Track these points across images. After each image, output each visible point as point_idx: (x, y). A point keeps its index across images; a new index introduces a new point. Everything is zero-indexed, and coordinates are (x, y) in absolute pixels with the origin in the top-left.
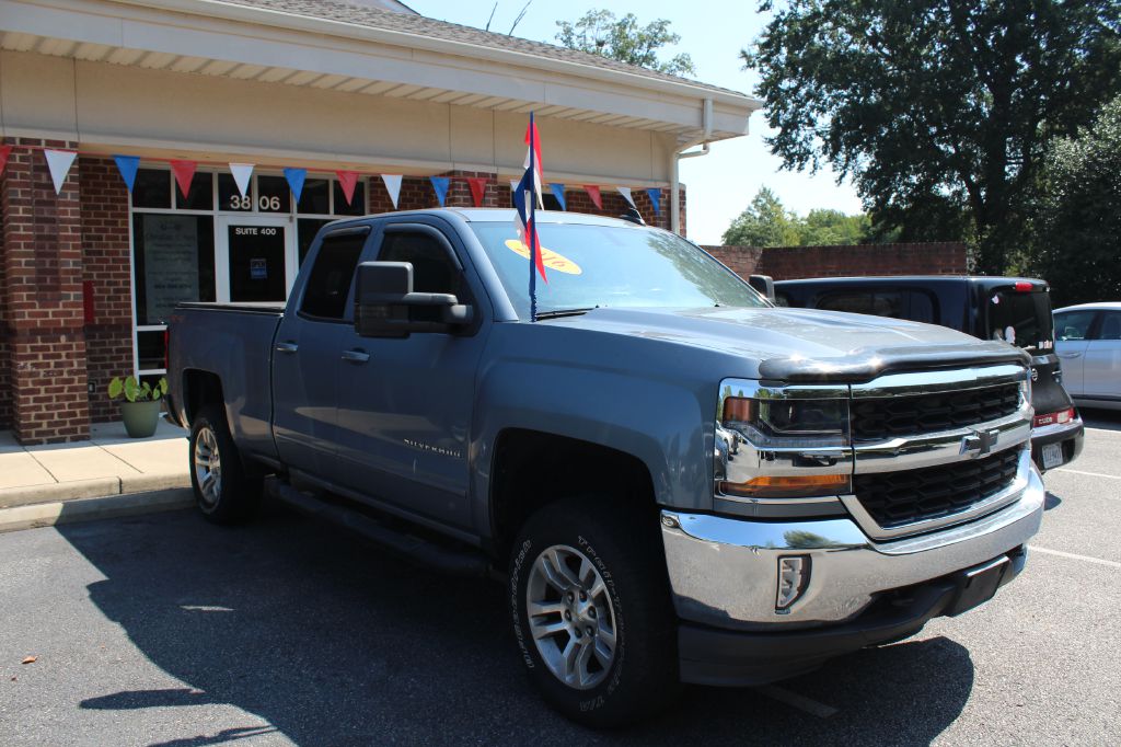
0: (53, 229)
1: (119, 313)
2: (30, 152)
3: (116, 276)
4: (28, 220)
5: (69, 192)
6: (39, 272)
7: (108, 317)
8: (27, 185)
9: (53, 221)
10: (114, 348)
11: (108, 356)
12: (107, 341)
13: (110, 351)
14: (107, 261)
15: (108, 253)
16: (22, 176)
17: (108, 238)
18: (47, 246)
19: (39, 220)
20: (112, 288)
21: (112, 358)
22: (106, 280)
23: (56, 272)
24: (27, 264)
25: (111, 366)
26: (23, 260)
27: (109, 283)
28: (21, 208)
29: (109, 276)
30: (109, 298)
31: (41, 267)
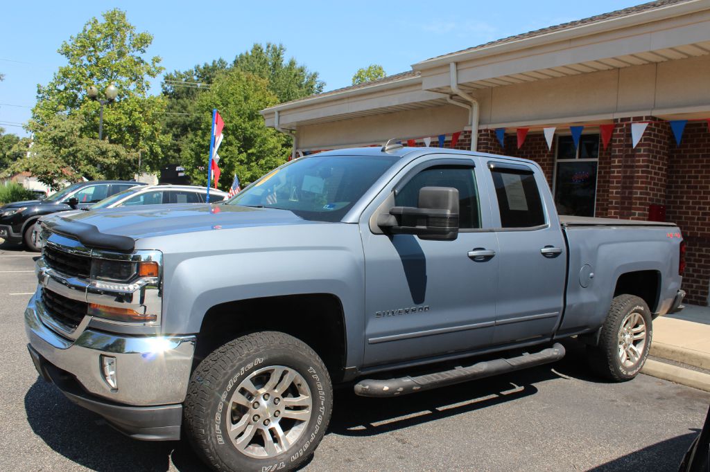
0: (631, 172)
1: (704, 230)
2: (624, 126)
3: (704, 203)
4: (619, 167)
5: (642, 148)
6: (623, 198)
7: (696, 231)
8: (621, 146)
9: (632, 167)
10: (697, 253)
11: (692, 258)
12: (693, 247)
13: (694, 255)
14: (700, 193)
15: (701, 188)
16: (620, 141)
17: (702, 177)
18: (628, 183)
19: (626, 167)
20: (701, 212)
21: (695, 260)
22: (697, 206)
23: (630, 198)
24: (617, 193)
25: (694, 266)
26: (615, 191)
27: (700, 209)
28: (617, 160)
29: (699, 203)
30: (698, 219)
31: (623, 195)
